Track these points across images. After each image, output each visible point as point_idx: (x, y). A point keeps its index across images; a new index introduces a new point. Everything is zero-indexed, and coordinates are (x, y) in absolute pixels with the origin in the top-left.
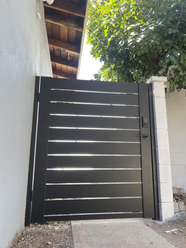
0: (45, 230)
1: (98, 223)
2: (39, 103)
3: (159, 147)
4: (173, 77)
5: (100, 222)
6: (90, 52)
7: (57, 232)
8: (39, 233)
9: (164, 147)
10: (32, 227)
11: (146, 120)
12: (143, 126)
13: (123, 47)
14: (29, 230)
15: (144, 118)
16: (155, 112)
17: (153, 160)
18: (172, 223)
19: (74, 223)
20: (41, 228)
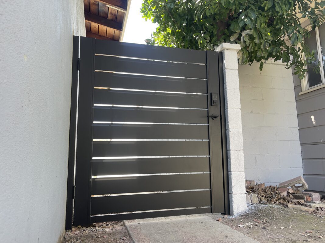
0: (92, 233)
1: (158, 221)
2: (79, 72)
3: (230, 130)
4: (248, 45)
5: (160, 221)
6: (141, 9)
7: (110, 234)
8: (87, 236)
9: (236, 130)
10: (75, 231)
11: (215, 98)
12: (211, 105)
13: (185, 4)
14: (71, 234)
15: (212, 94)
16: (226, 88)
17: (223, 145)
18: (245, 217)
19: (128, 223)
20: (87, 231)
